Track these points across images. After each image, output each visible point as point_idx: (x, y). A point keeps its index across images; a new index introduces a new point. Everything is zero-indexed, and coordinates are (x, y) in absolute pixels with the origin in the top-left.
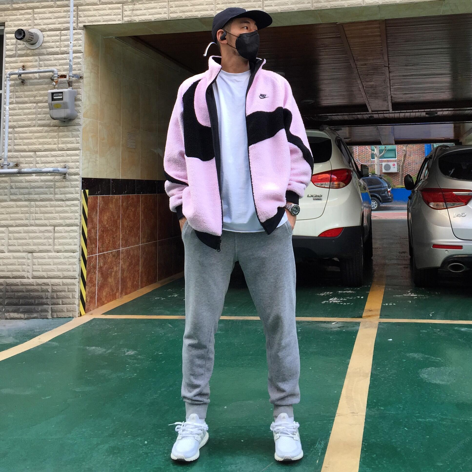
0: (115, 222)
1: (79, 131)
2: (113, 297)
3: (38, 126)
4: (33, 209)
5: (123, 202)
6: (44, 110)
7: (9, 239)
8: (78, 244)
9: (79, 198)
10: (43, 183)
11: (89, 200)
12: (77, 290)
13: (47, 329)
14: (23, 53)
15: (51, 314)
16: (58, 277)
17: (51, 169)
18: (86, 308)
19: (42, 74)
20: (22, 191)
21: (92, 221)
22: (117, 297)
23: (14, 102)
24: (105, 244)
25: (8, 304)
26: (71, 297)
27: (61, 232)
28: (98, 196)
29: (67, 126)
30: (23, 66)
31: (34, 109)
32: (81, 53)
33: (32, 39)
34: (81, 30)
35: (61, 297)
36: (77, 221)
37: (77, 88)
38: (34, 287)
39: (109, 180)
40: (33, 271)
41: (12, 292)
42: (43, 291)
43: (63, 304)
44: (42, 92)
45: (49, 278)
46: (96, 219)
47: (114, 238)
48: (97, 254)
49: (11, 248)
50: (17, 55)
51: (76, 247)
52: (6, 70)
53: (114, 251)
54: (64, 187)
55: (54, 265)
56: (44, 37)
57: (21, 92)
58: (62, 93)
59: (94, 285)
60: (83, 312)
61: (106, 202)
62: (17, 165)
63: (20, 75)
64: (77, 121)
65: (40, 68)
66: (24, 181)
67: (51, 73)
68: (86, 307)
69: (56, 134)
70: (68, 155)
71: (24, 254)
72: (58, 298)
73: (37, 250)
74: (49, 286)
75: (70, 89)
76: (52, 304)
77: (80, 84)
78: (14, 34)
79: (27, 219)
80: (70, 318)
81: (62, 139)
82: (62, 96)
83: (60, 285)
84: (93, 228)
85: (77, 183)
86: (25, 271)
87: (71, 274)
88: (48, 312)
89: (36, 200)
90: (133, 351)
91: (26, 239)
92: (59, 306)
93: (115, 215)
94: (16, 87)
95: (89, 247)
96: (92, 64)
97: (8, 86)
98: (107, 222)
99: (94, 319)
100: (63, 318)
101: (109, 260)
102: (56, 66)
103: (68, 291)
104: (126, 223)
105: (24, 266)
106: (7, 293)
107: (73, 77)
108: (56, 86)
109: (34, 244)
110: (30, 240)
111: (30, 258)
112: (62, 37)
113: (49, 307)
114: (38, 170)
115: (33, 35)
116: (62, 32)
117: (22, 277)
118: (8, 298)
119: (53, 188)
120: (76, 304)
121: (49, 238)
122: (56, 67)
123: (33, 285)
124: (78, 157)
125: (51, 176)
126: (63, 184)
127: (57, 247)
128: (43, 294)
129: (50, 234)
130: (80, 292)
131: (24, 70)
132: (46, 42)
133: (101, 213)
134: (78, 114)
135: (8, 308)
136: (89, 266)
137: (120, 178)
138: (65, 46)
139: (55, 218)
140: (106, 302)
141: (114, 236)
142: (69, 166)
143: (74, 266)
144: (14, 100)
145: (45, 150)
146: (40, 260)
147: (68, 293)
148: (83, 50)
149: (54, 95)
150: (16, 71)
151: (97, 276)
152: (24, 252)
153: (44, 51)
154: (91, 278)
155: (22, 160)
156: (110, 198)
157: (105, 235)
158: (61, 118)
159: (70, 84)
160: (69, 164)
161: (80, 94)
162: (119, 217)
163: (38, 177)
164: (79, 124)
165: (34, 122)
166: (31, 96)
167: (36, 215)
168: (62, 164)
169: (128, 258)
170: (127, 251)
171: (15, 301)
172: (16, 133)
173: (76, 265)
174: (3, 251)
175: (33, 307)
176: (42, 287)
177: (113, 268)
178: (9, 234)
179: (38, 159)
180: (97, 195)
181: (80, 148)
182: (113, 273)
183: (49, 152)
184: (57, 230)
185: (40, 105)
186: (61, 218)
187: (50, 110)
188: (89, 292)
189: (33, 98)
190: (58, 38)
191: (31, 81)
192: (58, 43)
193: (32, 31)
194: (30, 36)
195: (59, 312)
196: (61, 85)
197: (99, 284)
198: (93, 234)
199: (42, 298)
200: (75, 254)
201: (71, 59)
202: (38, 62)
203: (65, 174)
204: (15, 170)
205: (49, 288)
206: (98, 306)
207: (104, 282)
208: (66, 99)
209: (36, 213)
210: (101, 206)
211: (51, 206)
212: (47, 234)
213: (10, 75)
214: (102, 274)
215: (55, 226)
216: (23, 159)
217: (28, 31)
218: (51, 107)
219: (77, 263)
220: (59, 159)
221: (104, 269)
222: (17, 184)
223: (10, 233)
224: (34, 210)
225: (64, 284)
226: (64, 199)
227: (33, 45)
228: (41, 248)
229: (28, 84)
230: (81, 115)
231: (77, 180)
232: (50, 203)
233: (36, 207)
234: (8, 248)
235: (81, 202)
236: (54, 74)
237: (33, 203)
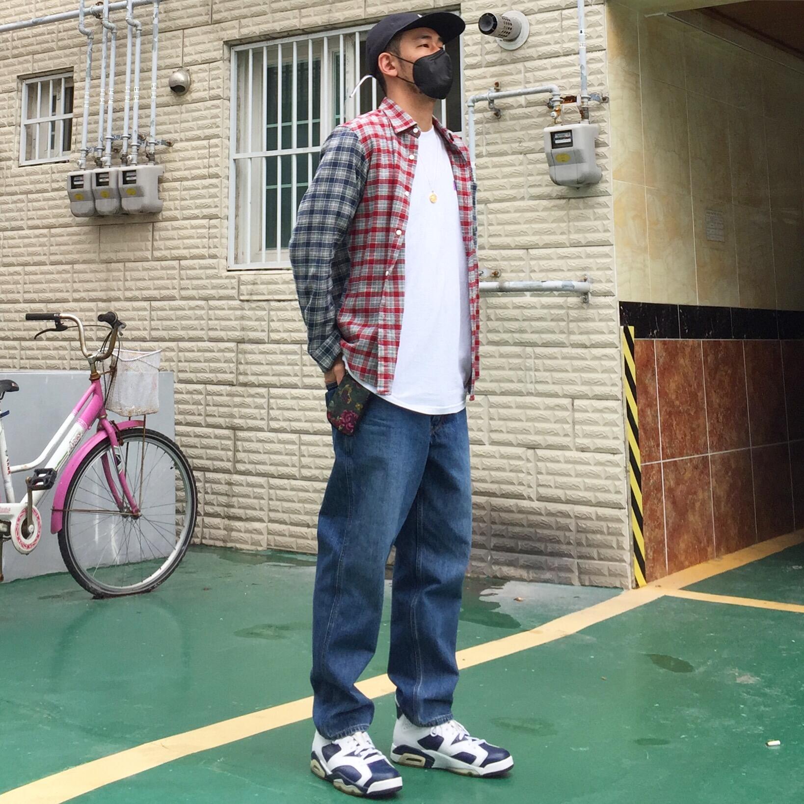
0: (694, 396)
1: (607, 206)
2: (701, 556)
3: (528, 200)
4: (530, 362)
5: (706, 355)
6: (538, 166)
7: (491, 419)
8: (622, 438)
9: (617, 343)
10: (545, 311)
11: (637, 348)
12: (626, 532)
13: (571, 607)
14: (495, 59)
15: (579, 578)
16: (587, 503)
17: (559, 284)
18: (647, 572)
19: (531, 97)
20: (508, 325)
21: (646, 392)
22: (709, 556)
23: (484, 154)
24: (676, 441)
25: (497, 548)
26: (615, 545)
27: (587, 411)
28: (655, 340)
29: (582, 198)
30: (497, 84)
31: (520, 165)
32: (602, 50)
33: (509, 31)
34: (600, 6)
35: (595, 543)
36: (616, 391)
37: (597, 122)
38: (543, 518)
39: (674, 307)
40: (539, 485)
41: (503, 524)
42: (559, 528)
43: (601, 559)
44: (533, 132)
45: (568, 502)
46: (654, 387)
47: (693, 430)
48: (662, 461)
49: (495, 436)
50: (484, 63)
51: (617, 442)
52: (467, 94)
53: (696, 456)
54: (587, 320)
55: (577, 476)
56: (530, 24)
57: (495, 132)
58: (570, 131)
59: (660, 526)
60: (641, 580)
61: (672, 354)
62: (496, 275)
63: (491, 101)
64: (602, 187)
65: (527, 85)
66: (510, 306)
67: (548, 94)
68: (646, 569)
69: (563, 213)
70: (589, 256)
71: (520, 451)
72: (589, 546)
73: (544, 444)
74: (571, 518)
75: (585, 124)
76: (580, 557)
77: (602, 113)
78: (477, 25)
79: (520, 381)
80: (616, 590)
81: (576, 224)
82: (571, 137)
83: (593, 520)
84: (648, 406)
85: (611, 311)
86: (523, 485)
87: (612, 497)
88: (573, 572)
89: (533, 345)
90: (752, 676)
91: (521, 420)
92: (593, 562)
93: (691, 382)
94: (487, 125)
95: (644, 446)
96: (626, 72)
97: (472, 123)
98: (677, 395)
99: (665, 598)
100: (602, 587)
101: (688, 475)
102: (557, 79)
103: (609, 534)
104: (716, 400)
105: (521, 475)
106: (494, 526)
107: (589, 99)
108: (559, 120)
109: (538, 432)
110: (529, 424)
111: (531, 459)
112: (565, 23)
113: (573, 563)
114: (535, 284)
115: (512, 22)
116: (565, 12)
117: (518, 496)
118: (495, 535)
119: (564, 321)
120: (625, 562)
121: (563, 421)
122: (555, 82)
123: (540, 514)
124: (608, 260)
125: (559, 296)
126: (584, 313)
127: (581, 441)
128: (559, 534)
129: (566, 414)
130: (632, 537)
131: (498, 91)
132: (534, 35)
133: (662, 374)
134: (603, 173)
135: (497, 555)
136: (647, 484)
137: (697, 303)
138: (570, 41)
139: (572, 382)
140: (687, 563)
141: (694, 426)
142: (592, 277)
143: (617, 483)
144: (484, 149)
145: (547, 246)
146: (549, 465)
147: (609, 538)
148: (605, 45)
149: (556, 137)
150: (485, 94)
151: (665, 507)
152: (519, 445)
153: (531, 52)
154: (653, 512)
155: (503, 264)
156: (678, 346)
157: (675, 423)
158: (572, 182)
159: (584, 113)
160: (592, 273)
161: (605, 133)
162: (700, 385)
163: (535, 300)
164: (606, 194)
165: (522, 190)
166: (515, 141)
167: (536, 373)
168: (579, 273)
169: (727, 473)
170: (723, 458)
171: (509, 543)
172: (491, 213)
173: (620, 479)
174: (482, 441)
175: (542, 558)
176: (559, 519)
177: (695, 493)
178: (491, 410)
179: (533, 263)
180: (652, 337)
181: (612, 241)
182: (698, 505)
183: (553, 250)
184: (579, 406)
185: (530, 156)
186: (585, 383)
187: (550, 166)
188: (650, 539)
189: (518, 144)
190: (557, 24)
191: (512, 112)
192: (557, 35)
193: (509, 15)
194: (506, 26)
195: (595, 574)
196: (567, 117)
197: (670, 525)
198: (649, 419)
199: (559, 542)
200: (617, 458)
201: (584, 63)
202: (523, 74)
203: (586, 294)
204: (494, 284)
205: (570, 523)
206: (672, 570)
207: (680, 520)
208: (580, 143)
209: (536, 370)
210: (661, 361)
211: (564, 358)
212: (560, 414)
213: (474, 101)
214: (674, 503)
215: (573, 398)
216: (506, 263)
217: (501, 15)
218: (552, 161)
219: (622, 476)
220: (573, 263)
221: (678, 493)
222: (499, 311)
223: (491, 407)
224: (533, 363)
225: (599, 518)
226: (588, 344)
227: (512, 43)
228: (552, 440)
229: (508, 118)
230: (607, 175)
231: (609, 307)
232: (562, 352)
233: (536, 358)
234: (490, 437)
235: (620, 352)
236: (554, 95)
237: (529, 350)
